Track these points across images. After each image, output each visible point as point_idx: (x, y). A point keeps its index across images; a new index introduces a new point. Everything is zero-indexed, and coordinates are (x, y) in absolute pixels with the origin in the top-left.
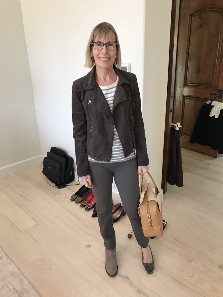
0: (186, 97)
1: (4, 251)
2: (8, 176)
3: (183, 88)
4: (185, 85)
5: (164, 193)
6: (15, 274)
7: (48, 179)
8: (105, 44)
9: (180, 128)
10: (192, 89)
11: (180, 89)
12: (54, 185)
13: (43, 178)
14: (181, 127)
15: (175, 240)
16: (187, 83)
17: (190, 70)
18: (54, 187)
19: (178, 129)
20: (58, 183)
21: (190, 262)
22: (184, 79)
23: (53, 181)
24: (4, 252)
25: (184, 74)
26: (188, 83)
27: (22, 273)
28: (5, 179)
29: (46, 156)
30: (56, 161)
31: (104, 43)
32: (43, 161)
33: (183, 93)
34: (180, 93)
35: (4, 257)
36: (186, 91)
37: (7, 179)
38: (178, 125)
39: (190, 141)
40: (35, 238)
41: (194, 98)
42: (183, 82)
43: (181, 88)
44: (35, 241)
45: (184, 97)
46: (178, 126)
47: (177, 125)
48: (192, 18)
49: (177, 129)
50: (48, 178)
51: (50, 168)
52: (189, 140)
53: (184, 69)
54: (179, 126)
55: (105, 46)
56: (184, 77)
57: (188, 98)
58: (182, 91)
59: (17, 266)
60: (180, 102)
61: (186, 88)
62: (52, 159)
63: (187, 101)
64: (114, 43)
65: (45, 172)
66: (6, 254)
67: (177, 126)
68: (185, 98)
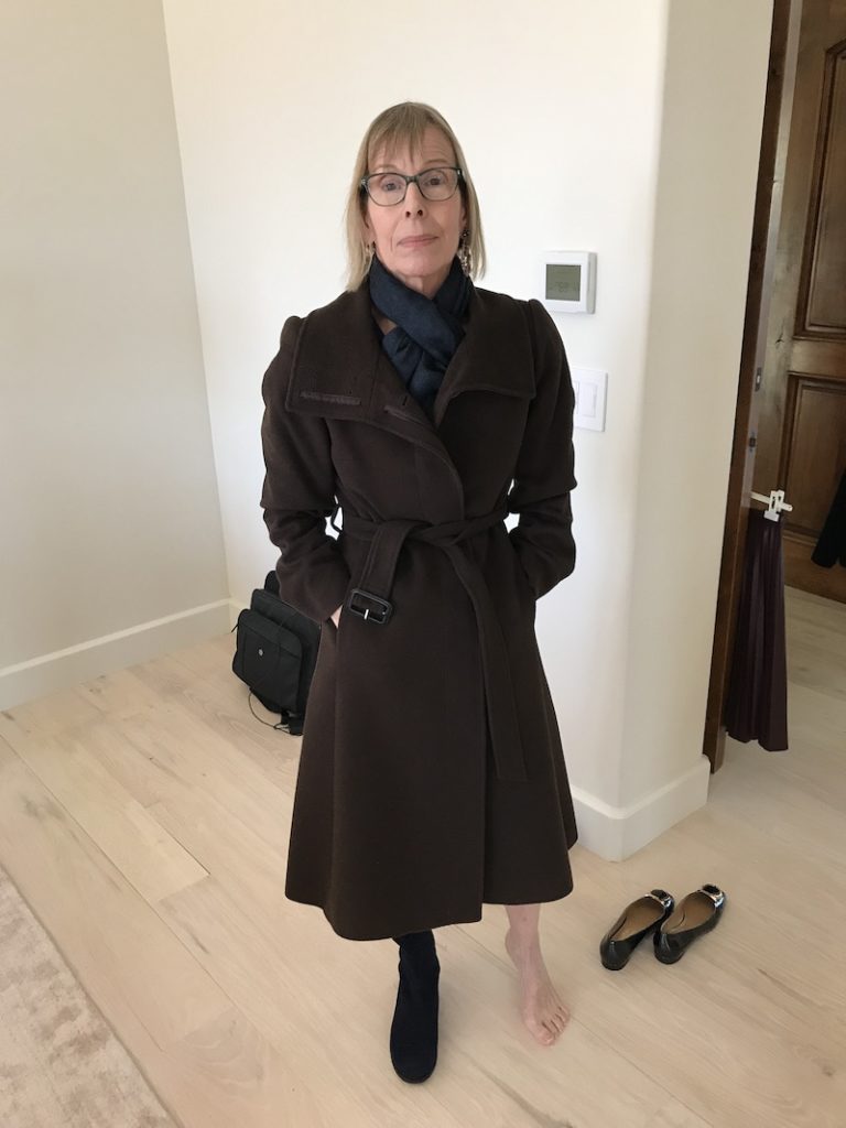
0: (801, 382)
1: (81, 986)
2: (102, 677)
3: (792, 346)
4: (800, 331)
5: (712, 771)
6: (122, 1086)
7: (253, 696)
8: (414, 180)
9: (782, 513)
10: (828, 348)
11: (777, 347)
12: (276, 718)
13: (234, 689)
14: (789, 508)
15: (764, 977)
16: (807, 324)
17: (820, 269)
18: (275, 727)
19: (776, 518)
20: (291, 715)
21: (829, 1074)
22: (795, 307)
23: (270, 705)
24: (83, 989)
25: (796, 290)
26: (812, 325)
27: (147, 1081)
28: (91, 691)
29: (249, 607)
30: (285, 626)
31: (410, 173)
32: (236, 622)
33: (789, 366)
34: (779, 366)
35: (80, 1011)
36: (802, 357)
37: (99, 691)
38: (777, 501)
39: (813, 558)
40: (200, 940)
41: (832, 386)
42: (793, 321)
43: (782, 344)
44: (203, 948)
45: (794, 380)
46: (776, 504)
47: (771, 500)
48: (838, 64)
49: (771, 515)
50: (254, 691)
51: (261, 652)
52: (812, 551)
53: (797, 270)
54: (781, 505)
55: (411, 185)
56: (795, 302)
57: (811, 384)
58: (787, 357)
59: (129, 1052)
60: (777, 398)
61: (800, 343)
62: (272, 619)
63: (806, 398)
64: (449, 172)
65: (242, 666)
66: (88, 996)
67: (773, 505)
68: (797, 384)
